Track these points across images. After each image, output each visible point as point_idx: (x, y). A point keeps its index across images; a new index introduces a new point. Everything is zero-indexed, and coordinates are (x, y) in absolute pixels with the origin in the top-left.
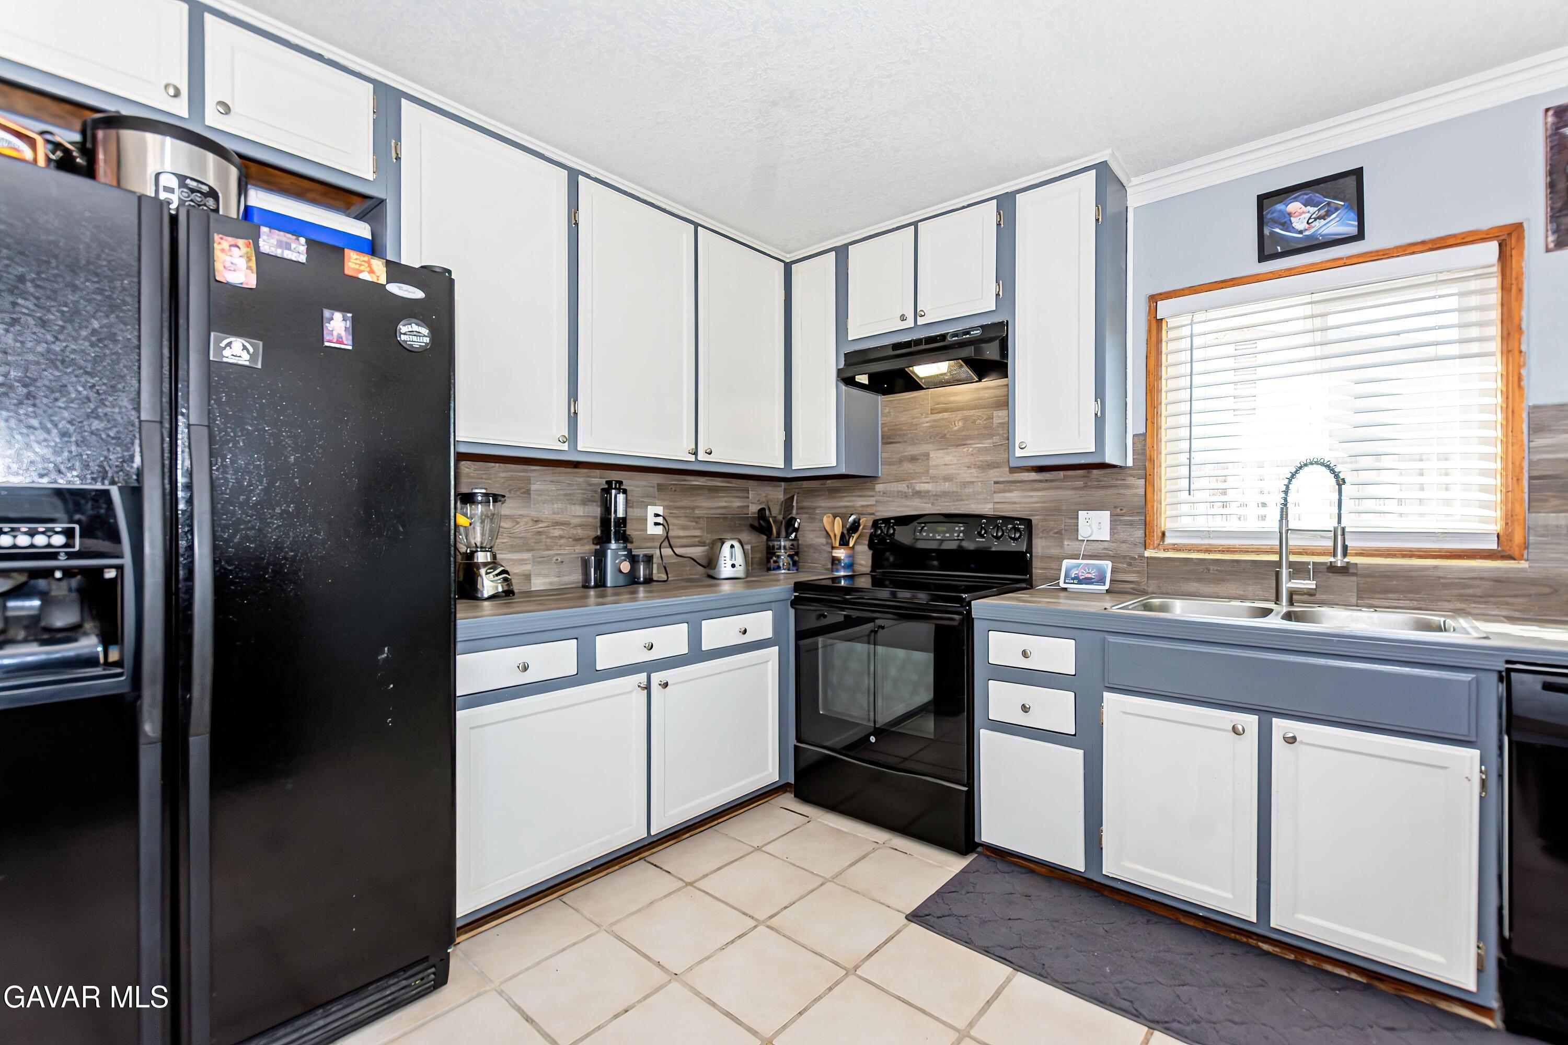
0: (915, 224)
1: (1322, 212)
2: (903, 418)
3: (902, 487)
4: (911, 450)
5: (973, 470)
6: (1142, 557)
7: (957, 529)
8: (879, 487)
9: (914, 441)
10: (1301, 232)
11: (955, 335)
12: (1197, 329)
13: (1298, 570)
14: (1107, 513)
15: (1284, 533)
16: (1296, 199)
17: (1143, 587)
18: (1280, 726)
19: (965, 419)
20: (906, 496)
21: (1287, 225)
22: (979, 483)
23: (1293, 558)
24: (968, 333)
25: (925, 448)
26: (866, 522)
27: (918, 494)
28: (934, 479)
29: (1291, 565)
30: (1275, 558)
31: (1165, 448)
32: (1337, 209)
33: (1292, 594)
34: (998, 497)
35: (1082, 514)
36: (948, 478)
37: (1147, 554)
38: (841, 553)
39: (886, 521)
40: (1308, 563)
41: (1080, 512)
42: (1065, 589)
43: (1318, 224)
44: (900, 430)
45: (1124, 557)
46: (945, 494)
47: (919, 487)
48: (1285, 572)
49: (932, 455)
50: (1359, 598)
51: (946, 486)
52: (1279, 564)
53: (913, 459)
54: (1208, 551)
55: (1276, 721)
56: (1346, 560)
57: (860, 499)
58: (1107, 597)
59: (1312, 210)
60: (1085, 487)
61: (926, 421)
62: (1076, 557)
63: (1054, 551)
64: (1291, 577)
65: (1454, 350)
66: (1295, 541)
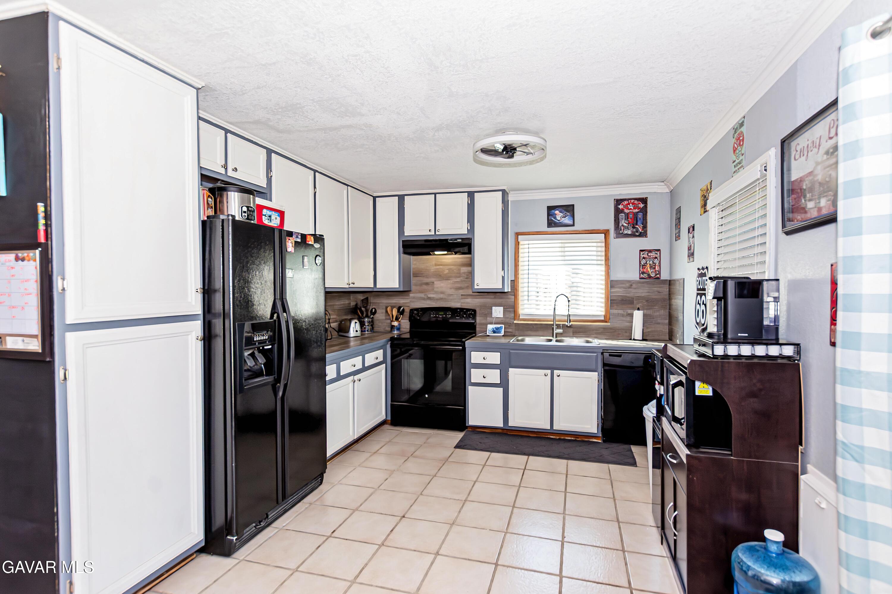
0: (435, 194)
1: (564, 216)
2: (422, 266)
3: (422, 295)
4: (426, 280)
5: (452, 290)
6: (513, 323)
7: (448, 313)
8: (411, 295)
9: (427, 277)
10: (559, 221)
11: (451, 240)
12: (530, 246)
13: (558, 326)
14: (502, 308)
15: (554, 315)
16: (557, 210)
17: (514, 334)
18: (556, 372)
19: (449, 269)
20: (424, 299)
21: (555, 218)
22: (455, 295)
23: (557, 323)
24: (457, 240)
25: (432, 280)
26: (407, 310)
27: (429, 298)
28: (436, 293)
29: (557, 325)
30: (552, 323)
31: (520, 285)
32: (568, 216)
33: (557, 334)
34: (463, 301)
35: (493, 308)
36: (442, 293)
37: (515, 322)
38: (395, 324)
39: (417, 309)
40: (560, 324)
41: (493, 307)
42: (488, 336)
43: (563, 219)
44: (422, 271)
45: (508, 323)
46: (441, 299)
47: (429, 296)
48: (555, 327)
49: (435, 283)
50: (573, 335)
51: (442, 296)
52: (553, 325)
53: (427, 284)
54: (533, 321)
55: (555, 371)
56: (570, 324)
57: (402, 300)
58: (503, 338)
59: (562, 214)
60: (495, 298)
61: (433, 269)
62: (491, 323)
63: (484, 321)
64: (557, 328)
65: (595, 262)
66: (557, 318)
